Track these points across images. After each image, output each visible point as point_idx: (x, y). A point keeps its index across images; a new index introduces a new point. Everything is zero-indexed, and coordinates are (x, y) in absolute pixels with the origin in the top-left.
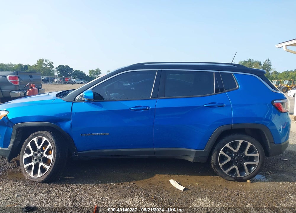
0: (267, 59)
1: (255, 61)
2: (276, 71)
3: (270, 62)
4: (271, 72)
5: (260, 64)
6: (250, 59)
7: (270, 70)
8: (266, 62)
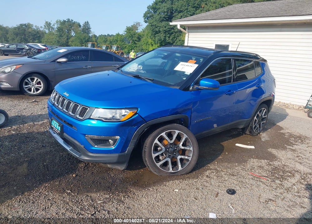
0: (86, 22)
1: (75, 22)
2: (96, 35)
3: (89, 25)
4: (90, 35)
5: (80, 26)
6: (69, 19)
7: (90, 33)
8: (85, 24)
